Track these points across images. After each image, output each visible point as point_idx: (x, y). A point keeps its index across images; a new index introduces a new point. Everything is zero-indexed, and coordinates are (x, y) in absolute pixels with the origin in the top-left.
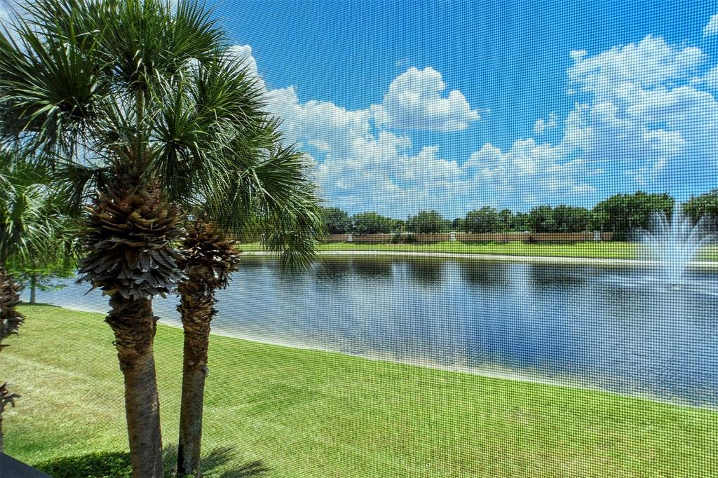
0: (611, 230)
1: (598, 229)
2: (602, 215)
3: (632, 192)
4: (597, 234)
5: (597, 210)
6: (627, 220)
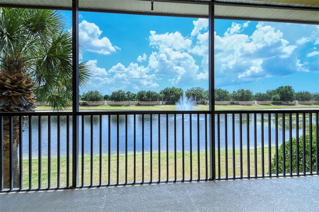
0: (165, 101)
1: (161, 100)
2: (162, 95)
3: (171, 87)
4: (161, 102)
5: (161, 93)
6: (170, 97)
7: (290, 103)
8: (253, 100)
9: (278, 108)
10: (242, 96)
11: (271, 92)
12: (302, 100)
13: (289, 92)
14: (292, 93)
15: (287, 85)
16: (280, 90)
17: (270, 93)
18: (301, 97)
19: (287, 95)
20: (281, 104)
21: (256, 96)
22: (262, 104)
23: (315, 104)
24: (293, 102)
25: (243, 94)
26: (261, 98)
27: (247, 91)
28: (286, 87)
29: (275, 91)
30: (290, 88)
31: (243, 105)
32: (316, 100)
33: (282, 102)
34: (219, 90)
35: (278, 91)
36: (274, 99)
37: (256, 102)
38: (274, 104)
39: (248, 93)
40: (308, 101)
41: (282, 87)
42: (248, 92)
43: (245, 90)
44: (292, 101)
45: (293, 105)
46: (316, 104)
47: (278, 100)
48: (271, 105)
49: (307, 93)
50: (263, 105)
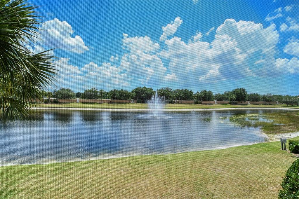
0: (136, 99)
1: (133, 99)
2: (134, 94)
3: (142, 87)
4: (132, 100)
5: (133, 92)
6: (141, 96)
7: (243, 103)
8: (213, 100)
9: (234, 108)
10: (204, 97)
11: (228, 93)
12: (253, 101)
13: (243, 93)
14: (245, 94)
15: (242, 88)
16: (236, 92)
17: (227, 94)
18: (252, 98)
19: (242, 96)
20: (236, 104)
21: (216, 97)
22: (221, 104)
23: (263, 104)
24: (246, 103)
25: (206, 94)
26: (221, 99)
27: (209, 92)
28: (241, 89)
29: (231, 92)
30: (243, 90)
31: (206, 104)
32: (264, 101)
33: (237, 102)
34: (186, 90)
35: (234, 92)
36: (231, 100)
37: (216, 101)
38: (230, 103)
39: (210, 94)
40: (258, 101)
41: (237, 89)
42: (210, 93)
43: (208, 91)
44: (245, 101)
45: (246, 105)
46: (264, 105)
47: (234, 100)
48: (228, 104)
49: (257, 94)
50: (222, 104)
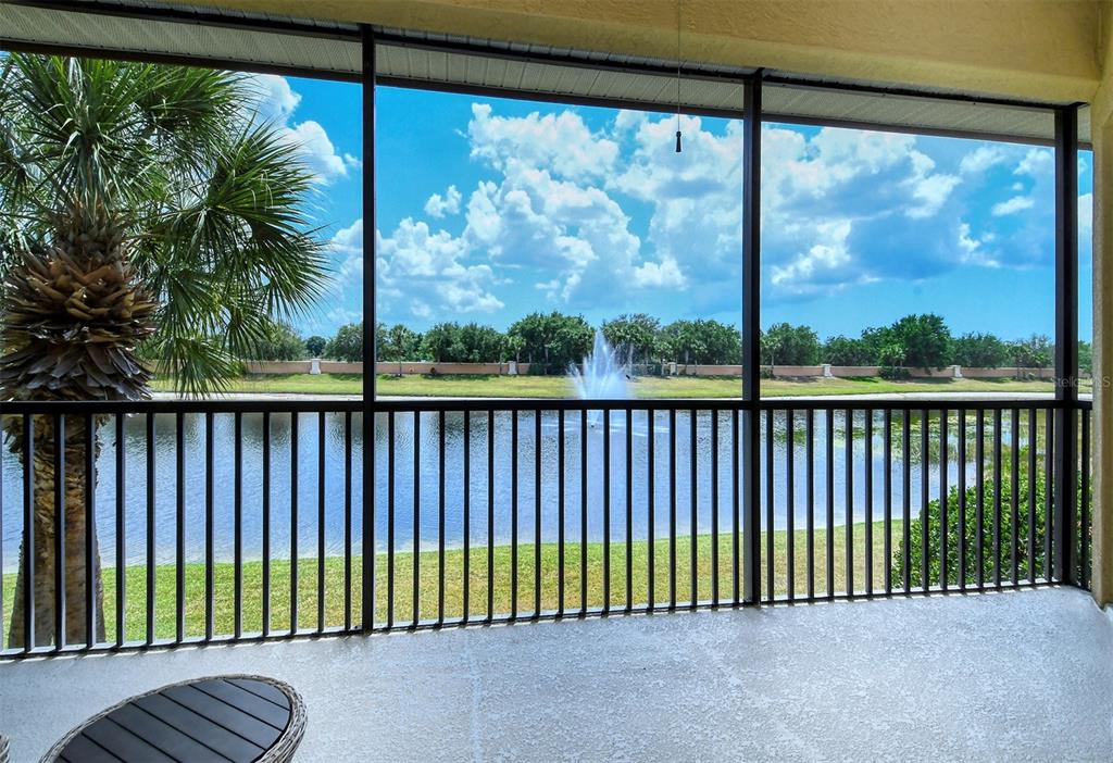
0: (527, 361)
1: (514, 359)
2: (518, 340)
3: (548, 313)
4: (512, 365)
5: (512, 333)
6: (544, 348)
7: (935, 373)
8: (818, 363)
9: (897, 392)
10: (782, 350)
11: (875, 336)
12: (975, 365)
13: (933, 336)
14: (941, 339)
15: (929, 314)
16: (905, 330)
17: (874, 340)
18: (971, 355)
19: (928, 345)
20: (907, 377)
21: (828, 349)
22: (847, 378)
23: (1014, 379)
24: (947, 372)
25: (787, 340)
26: (845, 356)
27: (801, 329)
28: (924, 318)
29: (888, 332)
30: (935, 322)
31: (788, 379)
32: (1017, 364)
33: (912, 370)
34: (710, 324)
35: (898, 329)
36: (887, 361)
37: (828, 367)
38: (885, 376)
39: (802, 337)
40: (994, 367)
41: (911, 319)
42: (804, 333)
43: (794, 325)
44: (941, 367)
45: (947, 380)
46: (1019, 380)
47: (898, 364)
48: (876, 379)
49: (990, 340)
50: (852, 379)
